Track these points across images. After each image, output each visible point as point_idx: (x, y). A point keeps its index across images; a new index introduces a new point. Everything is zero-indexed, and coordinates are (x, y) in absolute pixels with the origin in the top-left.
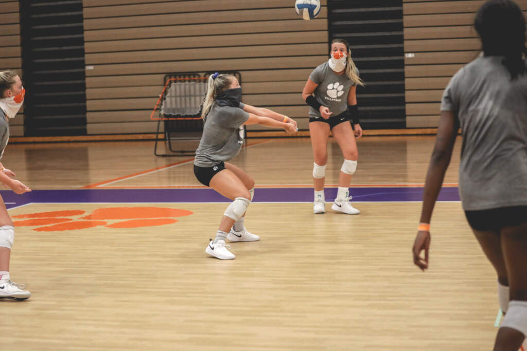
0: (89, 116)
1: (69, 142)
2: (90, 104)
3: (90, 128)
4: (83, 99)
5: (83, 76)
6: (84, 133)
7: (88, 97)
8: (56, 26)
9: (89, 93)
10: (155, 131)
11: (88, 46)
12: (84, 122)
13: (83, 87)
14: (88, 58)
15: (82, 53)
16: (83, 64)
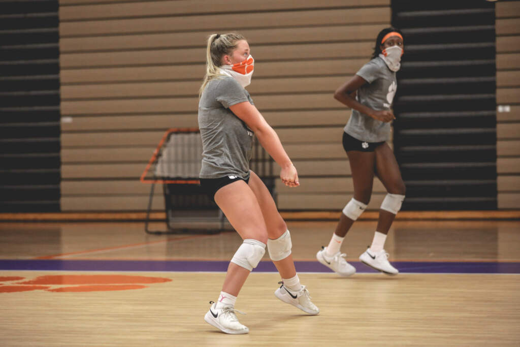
0: (65, 186)
1: (35, 221)
2: (66, 171)
3: (65, 203)
4: (57, 162)
5: (57, 131)
6: (57, 209)
7: (63, 160)
8: (22, 62)
9: (65, 154)
10: (146, 208)
11: (64, 91)
12: (57, 194)
13: (57, 147)
14: (64, 106)
15: (57, 100)
16: (57, 116)
